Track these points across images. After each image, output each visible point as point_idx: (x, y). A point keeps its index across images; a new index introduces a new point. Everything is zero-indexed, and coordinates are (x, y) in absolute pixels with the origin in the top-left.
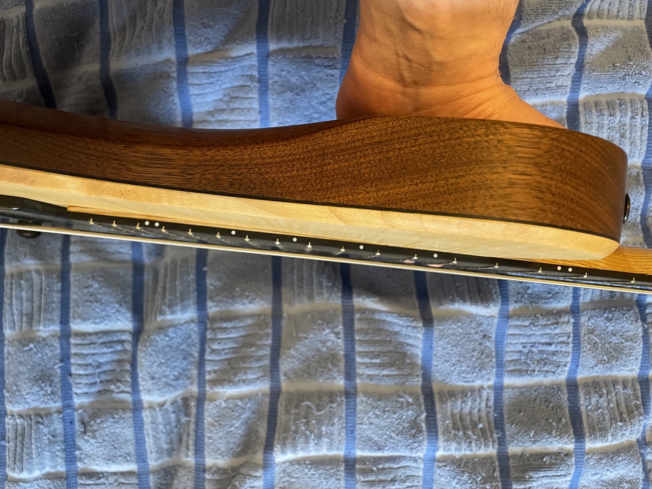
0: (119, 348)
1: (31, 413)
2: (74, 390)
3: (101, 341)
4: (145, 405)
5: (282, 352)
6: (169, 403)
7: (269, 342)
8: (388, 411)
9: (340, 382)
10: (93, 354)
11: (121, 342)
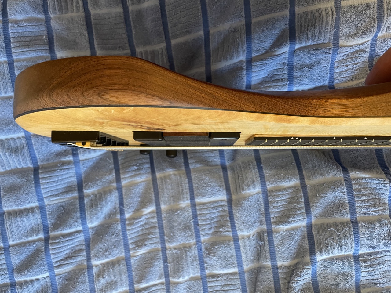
0: (220, 209)
1: (181, 246)
2: (201, 233)
3: (212, 206)
4: (240, 237)
5: (311, 205)
6: (252, 236)
7: (303, 200)
8: (377, 229)
9: (348, 217)
10: (209, 213)
11: (221, 206)
